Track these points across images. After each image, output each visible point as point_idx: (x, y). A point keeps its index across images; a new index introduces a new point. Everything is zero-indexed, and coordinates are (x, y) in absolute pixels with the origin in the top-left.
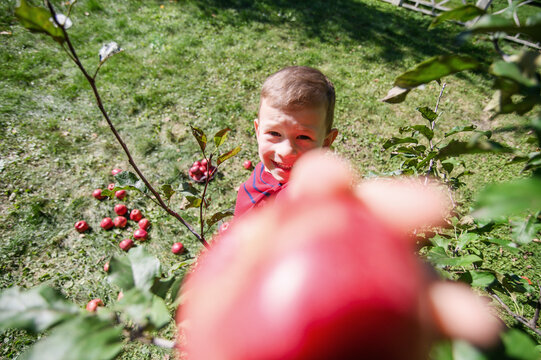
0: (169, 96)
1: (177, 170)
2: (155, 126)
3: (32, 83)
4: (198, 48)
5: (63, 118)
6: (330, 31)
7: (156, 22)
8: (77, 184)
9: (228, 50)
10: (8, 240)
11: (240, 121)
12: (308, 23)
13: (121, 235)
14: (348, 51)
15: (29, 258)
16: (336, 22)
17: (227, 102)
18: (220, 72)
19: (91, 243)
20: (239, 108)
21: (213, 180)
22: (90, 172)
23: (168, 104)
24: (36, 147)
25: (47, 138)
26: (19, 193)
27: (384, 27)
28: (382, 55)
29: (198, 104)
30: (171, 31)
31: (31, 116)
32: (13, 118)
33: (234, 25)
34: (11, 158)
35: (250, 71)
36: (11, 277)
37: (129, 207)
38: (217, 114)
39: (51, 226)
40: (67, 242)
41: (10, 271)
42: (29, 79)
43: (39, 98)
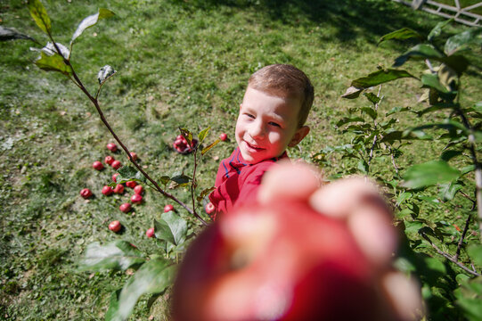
0: (151, 77)
1: (163, 143)
2: (141, 104)
3: (28, 68)
4: (174, 32)
5: (59, 99)
6: (291, 13)
7: (133, 8)
8: (78, 157)
9: (201, 33)
10: (24, 206)
11: (215, 98)
12: (271, 7)
13: (120, 200)
14: (307, 32)
15: (44, 221)
16: (296, 5)
17: (203, 82)
18: (195, 54)
19: (96, 207)
20: (214, 86)
22: (88, 146)
23: (151, 84)
24: (38, 126)
25: (47, 117)
26: (29, 167)
27: (339, 9)
28: (337, 36)
29: (178, 84)
30: (147, 16)
31: (30, 98)
32: (15, 100)
33: (204, 9)
34: (18, 136)
35: (222, 53)
36: (31, 237)
38: (194, 93)
39: (59, 194)
40: (75, 207)
41: (30, 232)
42: (24, 64)
43: (36, 82)
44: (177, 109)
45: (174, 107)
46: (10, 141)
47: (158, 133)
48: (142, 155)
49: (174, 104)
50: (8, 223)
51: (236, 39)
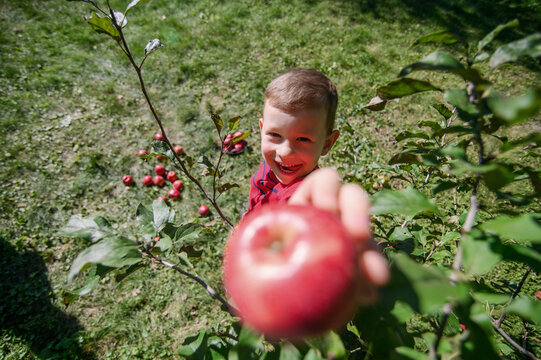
0: (212, 68)
1: (211, 140)
2: (196, 96)
3: (95, 47)
4: (245, 19)
5: (118, 82)
6: (387, 6)
8: (126, 143)
9: (275, 22)
10: (71, 183)
13: (158, 192)
14: (402, 31)
15: (86, 201)
17: (266, 78)
18: (263, 47)
19: (134, 195)
21: (243, 153)
22: (137, 133)
23: (211, 76)
24: (95, 107)
25: (104, 99)
26: (81, 146)
29: (238, 78)
31: (92, 79)
32: (79, 79)
34: (76, 114)
35: (293, 47)
37: (167, 169)
38: (254, 90)
39: (104, 177)
40: (116, 192)
41: (72, 208)
42: (92, 43)
43: (100, 62)
44: (233, 105)
45: (230, 103)
46: (69, 119)
47: (208, 129)
48: (188, 150)
49: (230, 100)
50: (55, 196)
51: (313, 32)
